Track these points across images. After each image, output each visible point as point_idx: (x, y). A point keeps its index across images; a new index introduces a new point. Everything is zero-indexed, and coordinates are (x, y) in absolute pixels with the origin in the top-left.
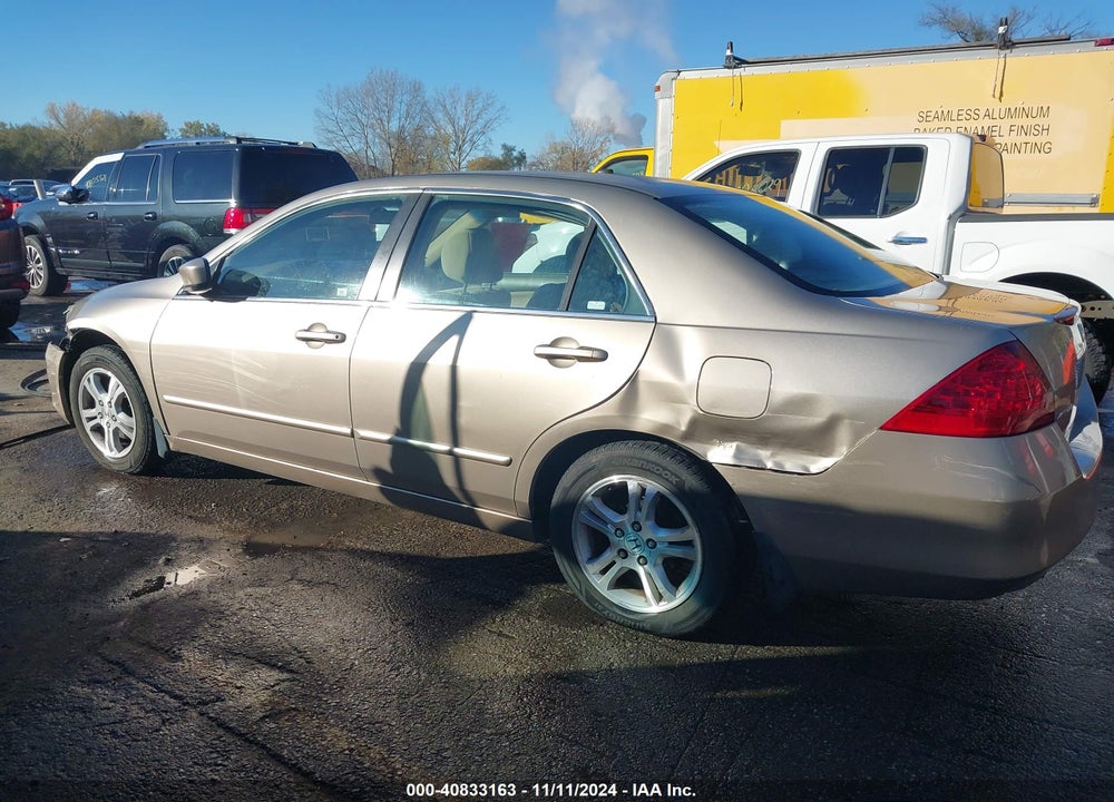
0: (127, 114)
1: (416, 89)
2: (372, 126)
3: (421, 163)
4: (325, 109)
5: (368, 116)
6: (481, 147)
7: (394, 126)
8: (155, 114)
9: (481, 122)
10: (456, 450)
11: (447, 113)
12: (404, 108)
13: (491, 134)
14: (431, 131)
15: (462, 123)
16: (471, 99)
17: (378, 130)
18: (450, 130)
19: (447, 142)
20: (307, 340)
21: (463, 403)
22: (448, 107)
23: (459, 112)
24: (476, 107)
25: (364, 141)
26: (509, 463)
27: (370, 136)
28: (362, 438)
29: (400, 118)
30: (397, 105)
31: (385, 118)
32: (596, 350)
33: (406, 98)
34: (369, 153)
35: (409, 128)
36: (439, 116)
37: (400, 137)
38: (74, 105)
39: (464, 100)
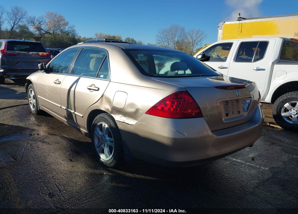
0: (113, 36)
1: (183, 29)
2: (170, 39)
3: (183, 49)
4: (159, 35)
5: (169, 37)
6: (199, 45)
7: (176, 39)
8: (119, 36)
9: (200, 38)
10: (75, 113)
11: (191, 36)
12: (179, 34)
13: (202, 42)
14: (186, 41)
15: (194, 38)
16: (198, 32)
17: (172, 40)
18: (191, 40)
19: (190, 44)
20: (55, 83)
21: (76, 100)
22: (191, 34)
23: (194, 36)
24: (199, 34)
25: (168, 43)
26: (83, 117)
27: (169, 42)
28: (62, 108)
29: (178, 37)
30: (177, 34)
31: (174, 37)
32: (97, 88)
33: (180, 32)
34: (169, 46)
35: (180, 40)
36: (189, 37)
37: (178, 42)
38: (101, 33)
39: (196, 32)
